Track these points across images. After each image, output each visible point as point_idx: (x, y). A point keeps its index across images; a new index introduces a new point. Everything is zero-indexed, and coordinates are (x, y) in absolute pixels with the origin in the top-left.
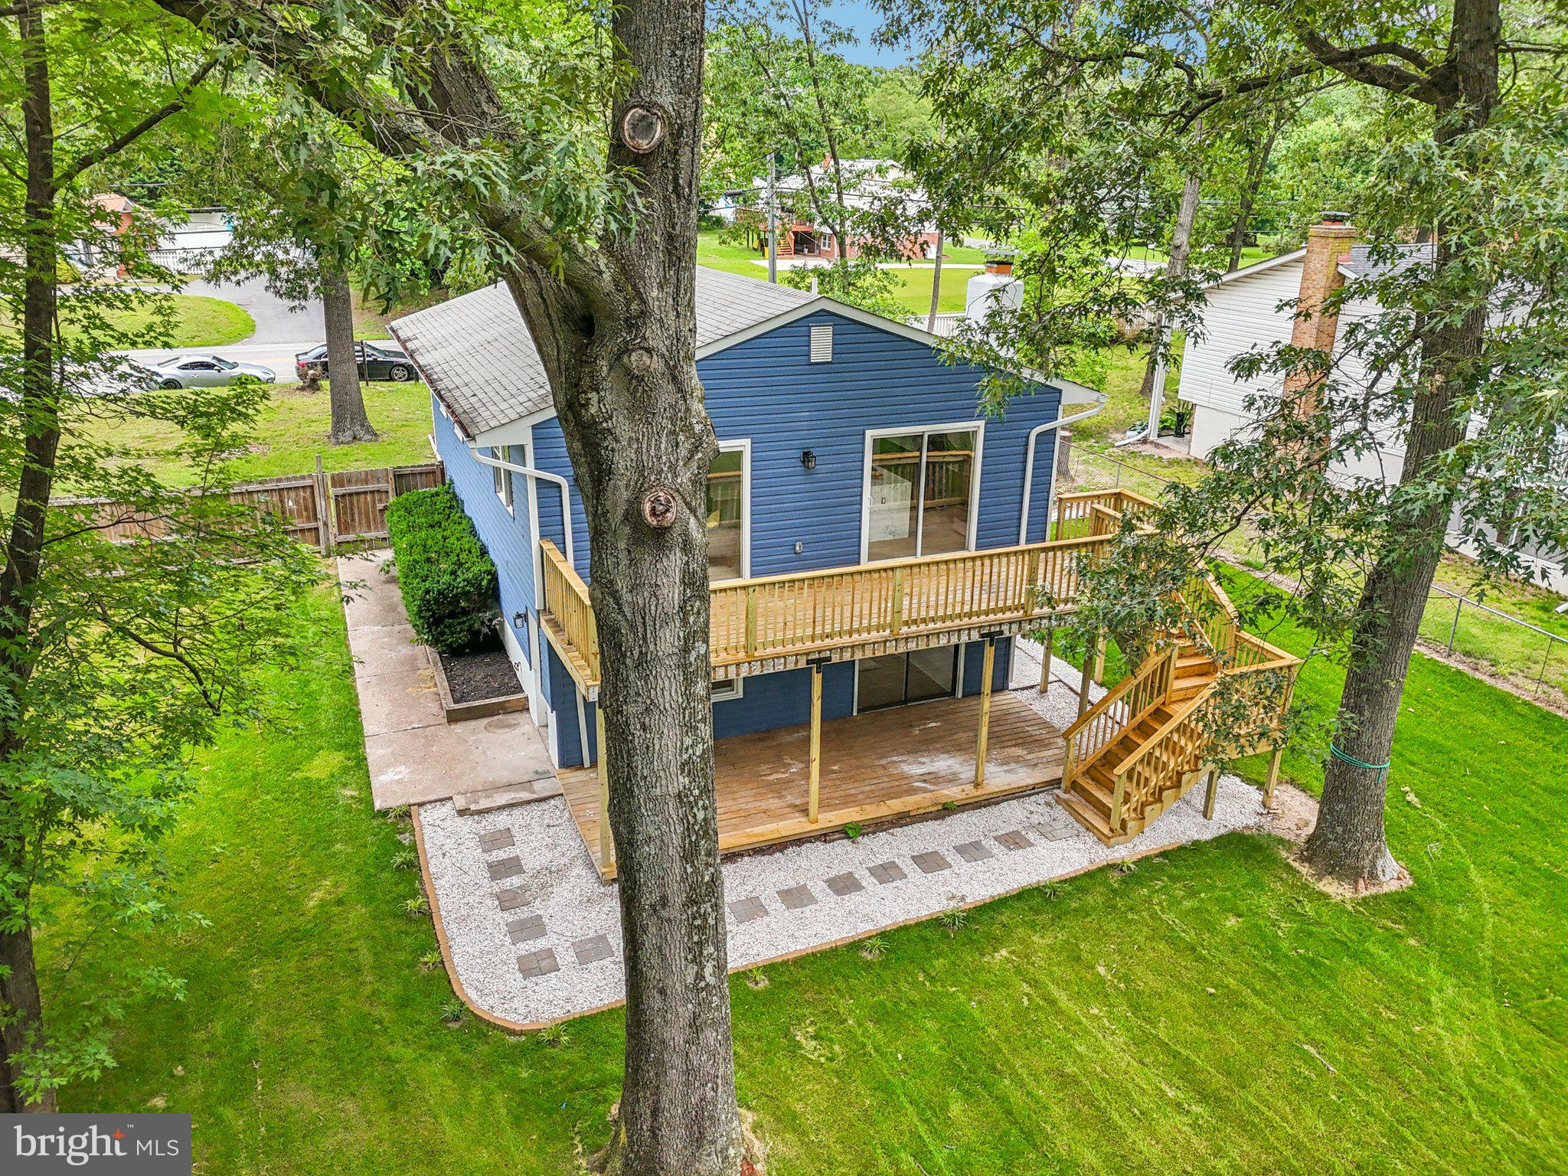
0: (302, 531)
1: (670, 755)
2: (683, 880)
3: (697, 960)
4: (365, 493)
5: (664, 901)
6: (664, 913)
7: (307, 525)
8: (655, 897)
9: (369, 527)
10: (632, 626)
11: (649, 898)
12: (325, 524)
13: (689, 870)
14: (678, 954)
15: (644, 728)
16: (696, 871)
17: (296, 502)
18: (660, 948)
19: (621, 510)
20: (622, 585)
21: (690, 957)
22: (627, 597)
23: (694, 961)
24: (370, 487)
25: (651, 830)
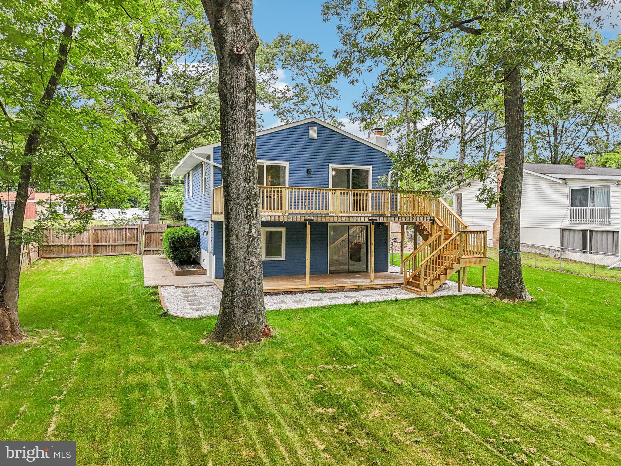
0: (131, 245)
1: (241, 140)
2: (245, 189)
3: (249, 223)
4: (156, 232)
5: (238, 197)
6: (238, 202)
7: (133, 243)
8: (235, 195)
9: (156, 245)
10: (230, 92)
11: (233, 195)
12: (140, 243)
13: (247, 186)
14: (243, 220)
15: (233, 129)
16: (249, 187)
17: (131, 235)
18: (236, 216)
19: (228, 53)
20: (227, 79)
21: (247, 221)
22: (229, 83)
23: (248, 223)
24: (158, 231)
25: (234, 168)
